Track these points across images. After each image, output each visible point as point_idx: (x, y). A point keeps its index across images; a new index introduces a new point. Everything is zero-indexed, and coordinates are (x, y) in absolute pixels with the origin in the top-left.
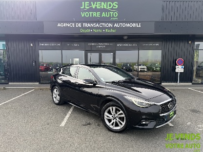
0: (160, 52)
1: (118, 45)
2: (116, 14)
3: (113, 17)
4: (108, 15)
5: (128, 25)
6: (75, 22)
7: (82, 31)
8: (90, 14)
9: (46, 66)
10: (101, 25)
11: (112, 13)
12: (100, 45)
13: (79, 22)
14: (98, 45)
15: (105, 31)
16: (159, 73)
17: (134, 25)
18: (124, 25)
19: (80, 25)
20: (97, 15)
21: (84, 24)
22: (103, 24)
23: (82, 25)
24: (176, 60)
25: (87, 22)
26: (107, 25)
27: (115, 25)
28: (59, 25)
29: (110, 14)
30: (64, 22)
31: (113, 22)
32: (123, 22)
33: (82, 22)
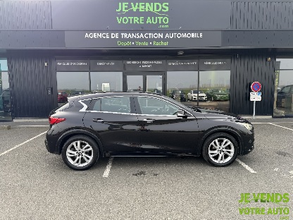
0: (228, 73)
1: (170, 64)
2: (166, 20)
3: (162, 24)
4: (155, 21)
5: (185, 35)
6: (110, 31)
7: (120, 44)
8: (129, 19)
9: (62, 95)
10: (147, 36)
11: (160, 18)
12: (144, 64)
13: (115, 31)
14: (142, 64)
15: (153, 43)
16: (228, 103)
17: (193, 35)
18: (179, 35)
19: (116, 35)
20: (139, 21)
21: (122, 34)
22: (150, 34)
23: (120, 36)
24: (250, 85)
25: (127, 32)
26: (156, 36)
27: (167, 36)
28: (87, 35)
29: (158, 19)
30: (93, 31)
31: (164, 31)
32: (177, 31)
33: (120, 31)
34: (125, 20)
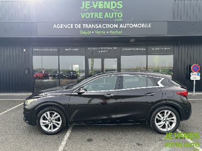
1: (123, 49)
5: (136, 26)
6: (74, 23)
7: (82, 33)
8: (91, 15)
10: (104, 26)
11: (116, 13)
12: (102, 50)
13: (78, 23)
14: (100, 50)
15: (109, 32)
17: (143, 26)
18: (131, 26)
19: (79, 26)
20: (98, 16)
21: (84, 25)
22: (107, 25)
23: (82, 26)
25: (88, 23)
26: (112, 26)
28: (55, 26)
29: (114, 15)
31: (119, 23)
32: (130, 22)
33: (82, 23)
34: (88, 15)
